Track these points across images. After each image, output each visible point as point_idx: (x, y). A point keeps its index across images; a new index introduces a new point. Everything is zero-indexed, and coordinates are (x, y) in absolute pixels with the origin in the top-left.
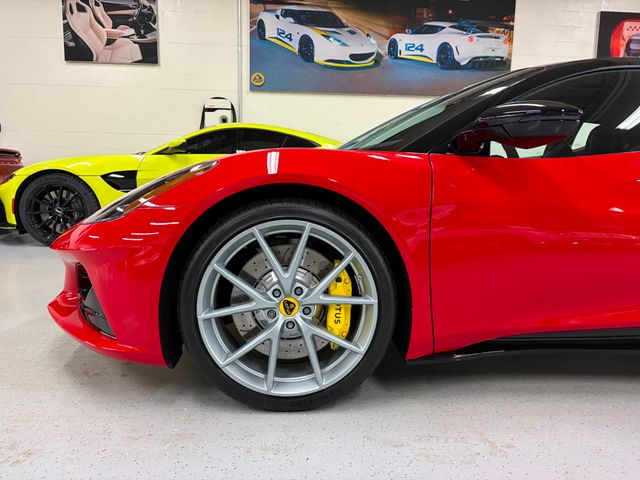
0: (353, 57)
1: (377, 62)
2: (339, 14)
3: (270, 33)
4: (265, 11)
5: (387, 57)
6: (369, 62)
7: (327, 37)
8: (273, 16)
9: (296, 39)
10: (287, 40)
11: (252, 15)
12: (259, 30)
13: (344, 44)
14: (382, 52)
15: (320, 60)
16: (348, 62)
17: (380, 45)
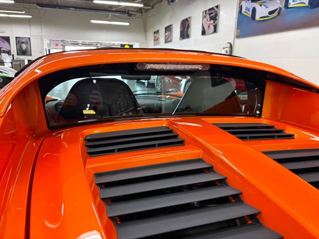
0: (271, 13)
1: (279, 13)
3: (244, 10)
5: (283, 9)
6: (276, 14)
7: (261, 5)
8: (244, 1)
9: (251, 10)
10: (248, 12)
11: (240, 3)
12: (241, 7)
13: (267, 7)
14: (281, 7)
15: (257, 18)
16: (268, 16)
17: (281, 3)
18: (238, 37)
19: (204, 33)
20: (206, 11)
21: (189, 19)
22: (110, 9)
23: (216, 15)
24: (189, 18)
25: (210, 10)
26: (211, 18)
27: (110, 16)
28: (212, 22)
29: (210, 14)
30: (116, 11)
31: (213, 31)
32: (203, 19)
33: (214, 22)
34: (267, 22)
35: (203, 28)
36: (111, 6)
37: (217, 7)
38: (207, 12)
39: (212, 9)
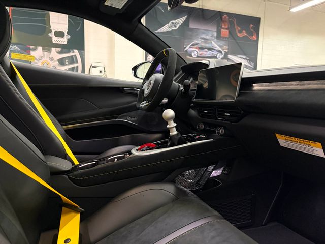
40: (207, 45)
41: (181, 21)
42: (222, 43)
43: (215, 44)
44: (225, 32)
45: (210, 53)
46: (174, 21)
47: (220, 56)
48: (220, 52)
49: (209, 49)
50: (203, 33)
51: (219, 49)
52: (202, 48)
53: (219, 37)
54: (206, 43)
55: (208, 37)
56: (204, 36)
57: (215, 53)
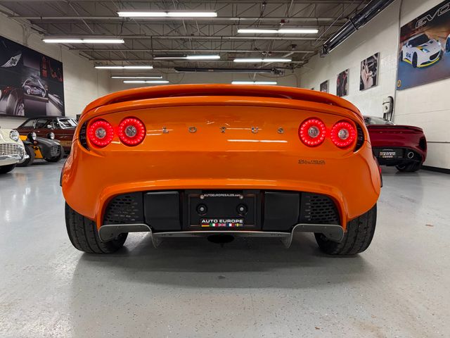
0: (432, 58)
1: (440, 56)
2: (427, 33)
3: (404, 56)
4: (404, 45)
5: (445, 52)
6: (437, 59)
7: (422, 50)
8: (405, 46)
9: (412, 56)
10: (408, 58)
11: (400, 49)
12: (401, 54)
13: (428, 51)
14: (443, 50)
15: (419, 65)
16: (429, 62)
17: (442, 45)
18: (399, 88)
19: (362, 88)
20: (364, 61)
21: (347, 73)
22: (255, 67)
23: (376, 65)
24: (347, 70)
25: (368, 59)
26: (370, 69)
27: (255, 75)
28: (371, 73)
29: (369, 64)
30: (261, 69)
31: (372, 84)
32: (361, 70)
33: (373, 74)
34: (429, 68)
35: (362, 81)
36: (256, 64)
37: (376, 55)
38: (366, 62)
39: (372, 57)
40: (35, 83)
41: (18, 58)
42: (44, 82)
43: (40, 83)
44: (45, 72)
45: (37, 91)
46: (14, 58)
47: (44, 95)
48: (43, 90)
49: (38, 87)
50: (33, 72)
51: (42, 87)
52: (32, 86)
53: (42, 77)
54: (34, 81)
55: (35, 76)
56: (33, 75)
57: (41, 91)
